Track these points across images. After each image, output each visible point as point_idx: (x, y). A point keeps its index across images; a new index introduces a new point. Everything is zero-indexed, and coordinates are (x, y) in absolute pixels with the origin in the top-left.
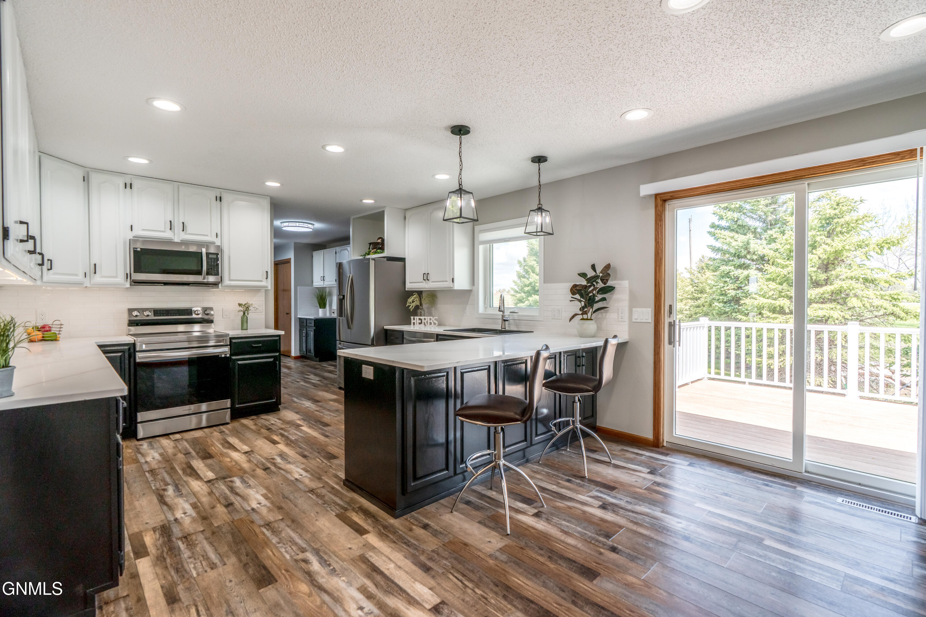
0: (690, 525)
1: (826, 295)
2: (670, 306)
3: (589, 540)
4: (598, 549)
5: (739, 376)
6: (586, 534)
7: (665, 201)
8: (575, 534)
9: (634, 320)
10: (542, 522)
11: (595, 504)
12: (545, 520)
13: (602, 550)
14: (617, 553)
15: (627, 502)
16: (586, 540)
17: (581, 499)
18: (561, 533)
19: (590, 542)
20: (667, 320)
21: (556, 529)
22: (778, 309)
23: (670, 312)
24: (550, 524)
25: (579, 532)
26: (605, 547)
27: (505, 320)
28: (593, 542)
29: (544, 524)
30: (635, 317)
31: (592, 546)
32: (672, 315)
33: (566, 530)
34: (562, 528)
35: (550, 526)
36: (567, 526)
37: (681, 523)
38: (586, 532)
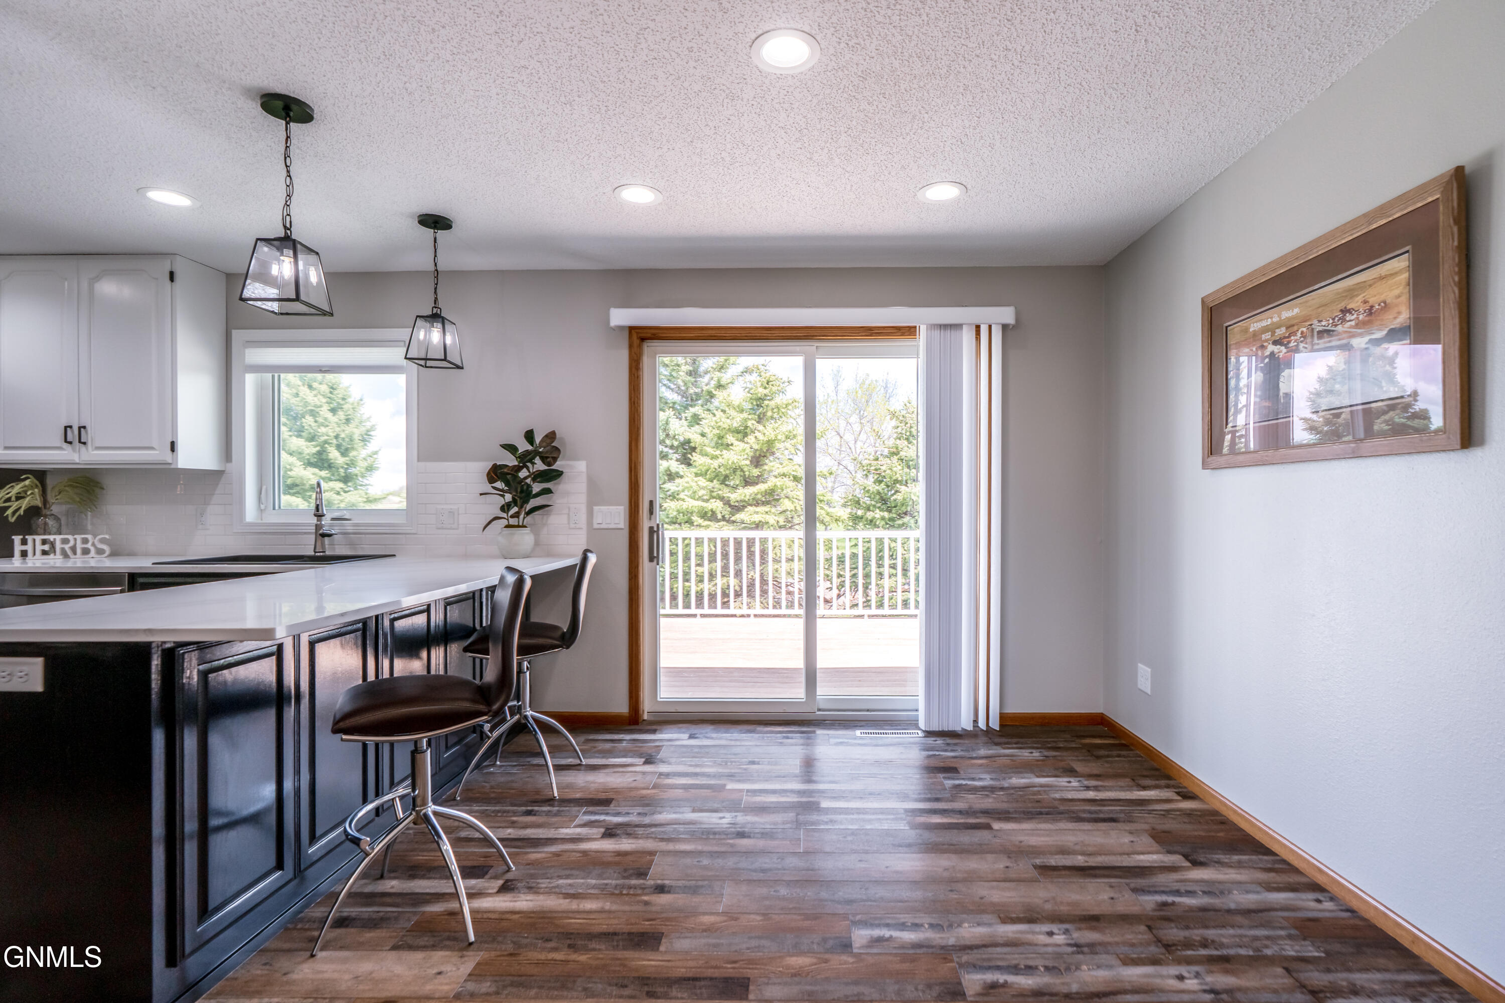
0: (736, 816)
1: (759, 496)
2: (651, 503)
3: (617, 892)
4: (638, 898)
5: (676, 606)
6: (607, 884)
7: (643, 339)
8: (589, 891)
9: (596, 526)
10: (523, 897)
11: (594, 834)
12: (526, 890)
13: (646, 898)
14: (669, 892)
15: (639, 814)
16: (613, 894)
17: (567, 834)
18: (568, 900)
19: (621, 894)
20: (645, 525)
21: (553, 897)
22: (709, 514)
23: (651, 512)
24: (538, 893)
25: (594, 887)
26: (646, 891)
27: (324, 535)
28: (624, 892)
29: (528, 898)
30: (598, 520)
31: (627, 899)
32: (653, 516)
33: (572, 891)
34: (564, 891)
35: (541, 897)
36: (570, 885)
37: (724, 818)
38: (606, 882)
